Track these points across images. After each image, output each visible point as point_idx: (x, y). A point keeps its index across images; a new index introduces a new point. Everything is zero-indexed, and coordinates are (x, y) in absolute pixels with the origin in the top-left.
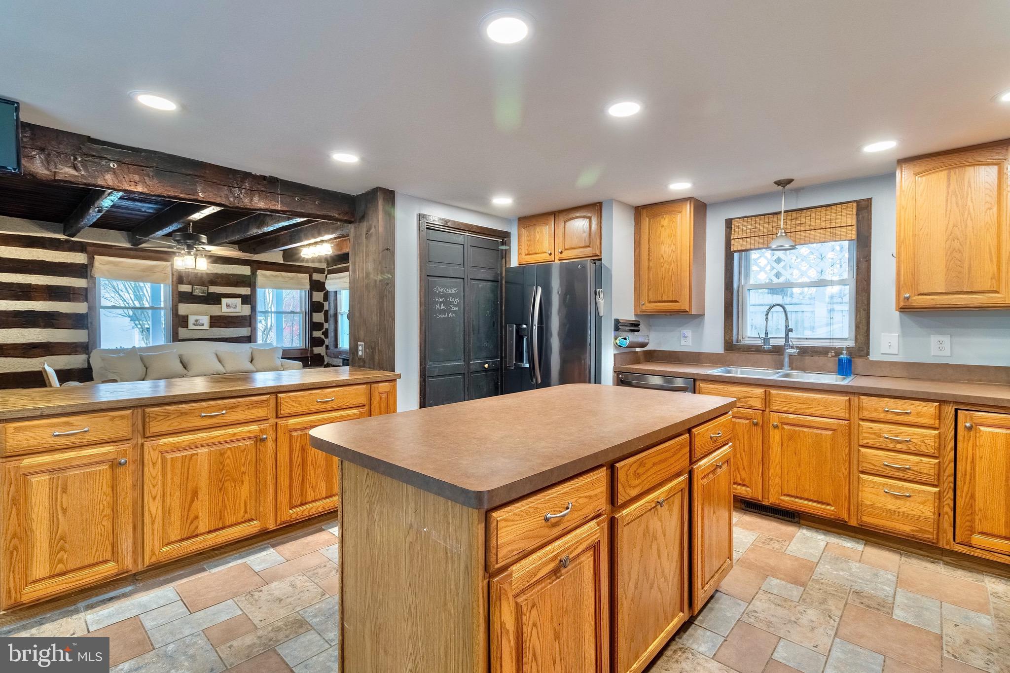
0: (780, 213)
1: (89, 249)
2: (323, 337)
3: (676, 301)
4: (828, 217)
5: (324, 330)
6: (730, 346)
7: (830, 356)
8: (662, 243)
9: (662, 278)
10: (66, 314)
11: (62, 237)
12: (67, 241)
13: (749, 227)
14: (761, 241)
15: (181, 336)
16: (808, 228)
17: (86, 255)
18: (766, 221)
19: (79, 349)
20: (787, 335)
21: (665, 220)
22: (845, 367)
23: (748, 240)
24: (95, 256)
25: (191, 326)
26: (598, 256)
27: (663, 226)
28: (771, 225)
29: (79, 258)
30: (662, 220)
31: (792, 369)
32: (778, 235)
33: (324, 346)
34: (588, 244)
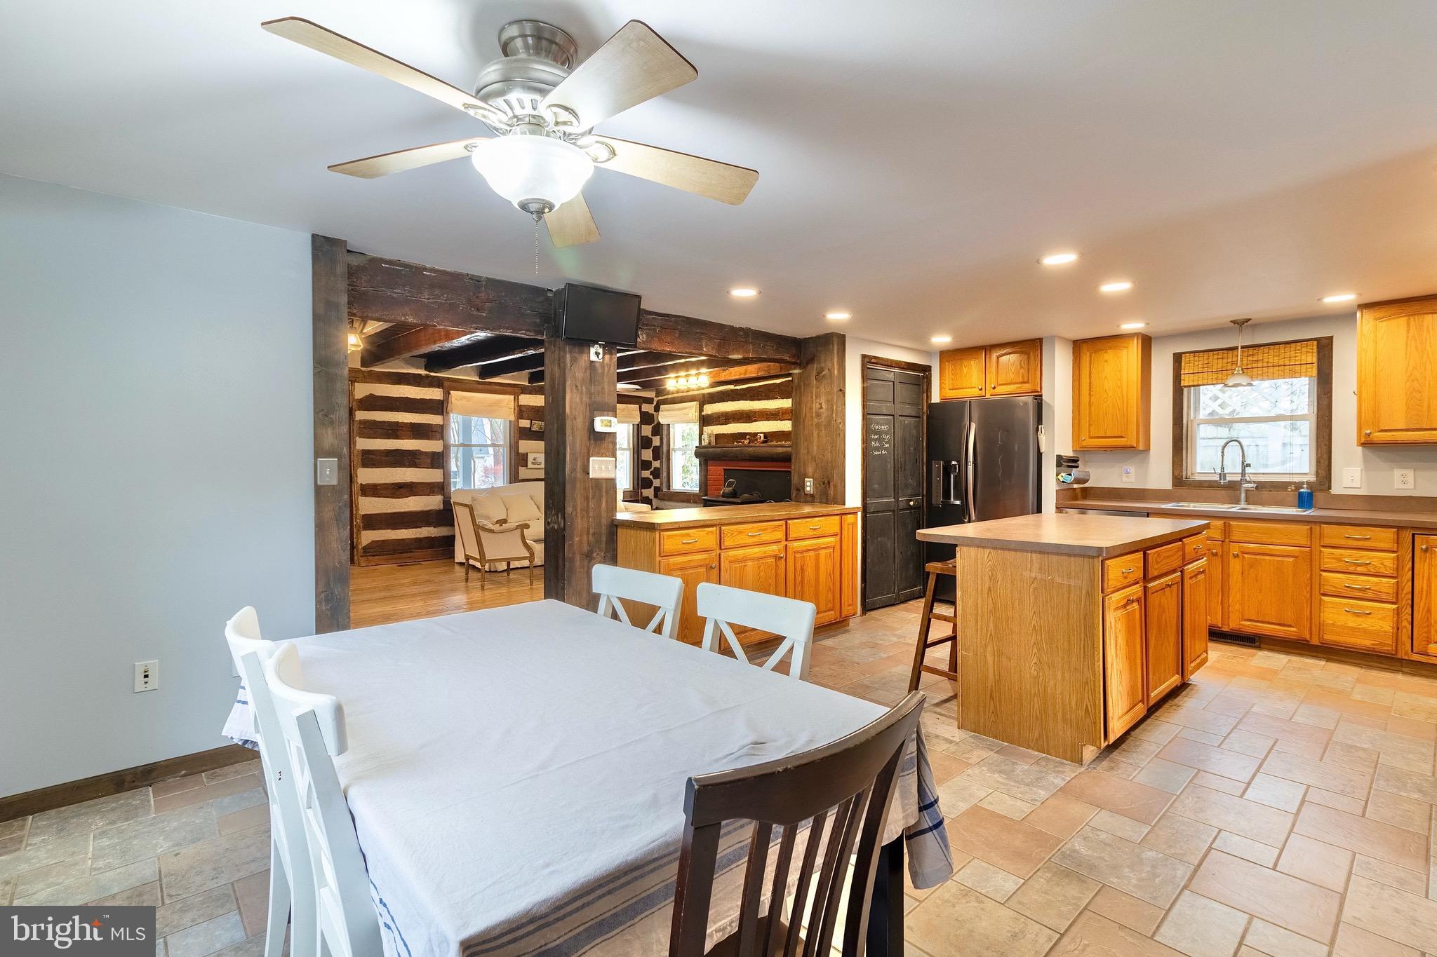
0: (1236, 348)
1: (446, 384)
2: (651, 477)
3: (1122, 437)
4: (1287, 355)
5: (652, 469)
6: (1179, 481)
7: (1289, 490)
8: (1106, 377)
9: (1106, 414)
10: (426, 452)
11: (423, 372)
12: (427, 376)
13: (1201, 362)
14: (1215, 376)
15: (521, 477)
16: (1265, 364)
17: (442, 390)
18: (1220, 356)
19: (436, 490)
20: (1244, 470)
21: (1109, 356)
22: (1305, 500)
23: (1200, 375)
24: (452, 392)
25: (530, 465)
26: (1038, 392)
27: (1106, 361)
28: (1225, 361)
29: (435, 394)
30: (1105, 355)
31: (1248, 504)
32: (1235, 372)
33: (653, 487)
34: (1026, 380)
